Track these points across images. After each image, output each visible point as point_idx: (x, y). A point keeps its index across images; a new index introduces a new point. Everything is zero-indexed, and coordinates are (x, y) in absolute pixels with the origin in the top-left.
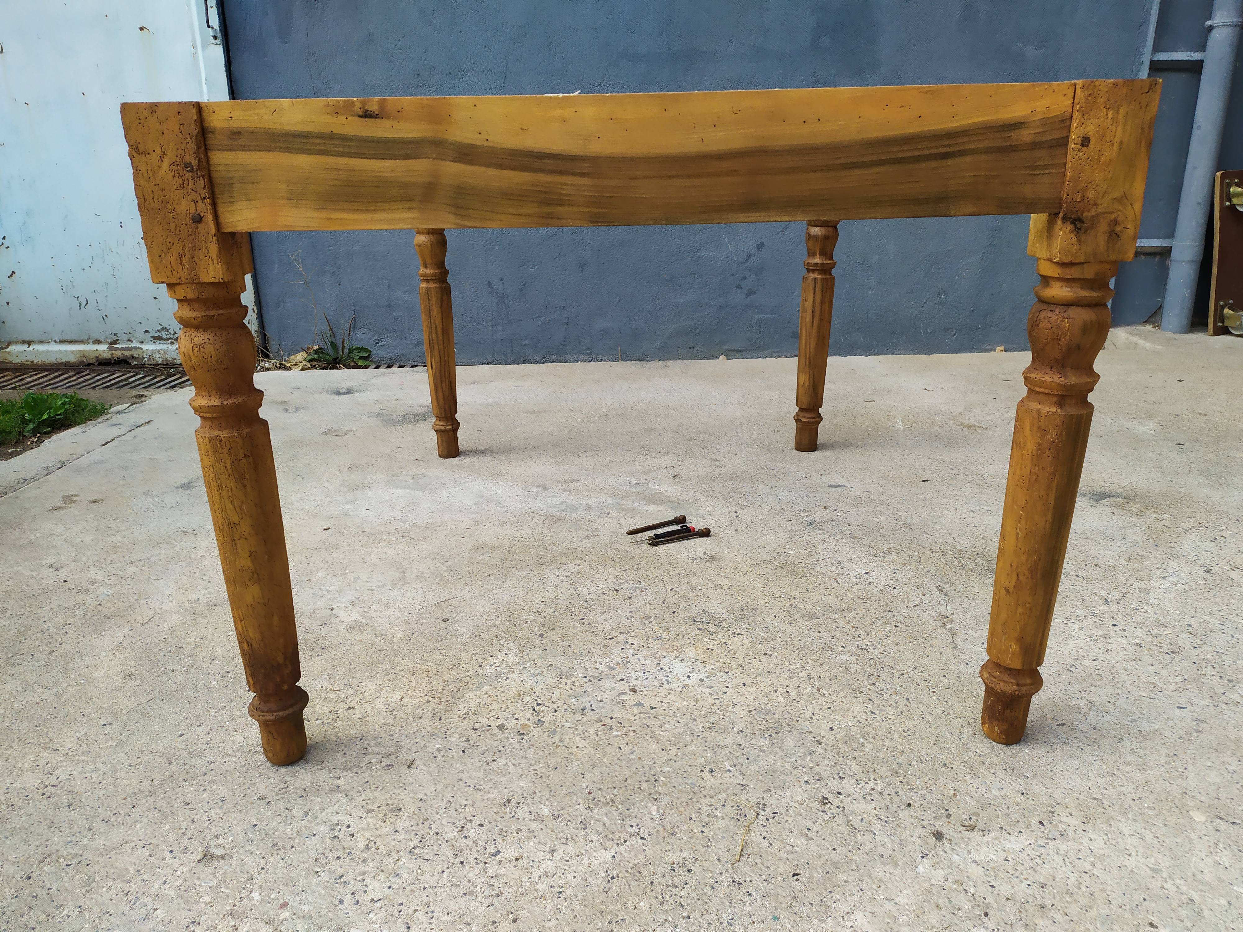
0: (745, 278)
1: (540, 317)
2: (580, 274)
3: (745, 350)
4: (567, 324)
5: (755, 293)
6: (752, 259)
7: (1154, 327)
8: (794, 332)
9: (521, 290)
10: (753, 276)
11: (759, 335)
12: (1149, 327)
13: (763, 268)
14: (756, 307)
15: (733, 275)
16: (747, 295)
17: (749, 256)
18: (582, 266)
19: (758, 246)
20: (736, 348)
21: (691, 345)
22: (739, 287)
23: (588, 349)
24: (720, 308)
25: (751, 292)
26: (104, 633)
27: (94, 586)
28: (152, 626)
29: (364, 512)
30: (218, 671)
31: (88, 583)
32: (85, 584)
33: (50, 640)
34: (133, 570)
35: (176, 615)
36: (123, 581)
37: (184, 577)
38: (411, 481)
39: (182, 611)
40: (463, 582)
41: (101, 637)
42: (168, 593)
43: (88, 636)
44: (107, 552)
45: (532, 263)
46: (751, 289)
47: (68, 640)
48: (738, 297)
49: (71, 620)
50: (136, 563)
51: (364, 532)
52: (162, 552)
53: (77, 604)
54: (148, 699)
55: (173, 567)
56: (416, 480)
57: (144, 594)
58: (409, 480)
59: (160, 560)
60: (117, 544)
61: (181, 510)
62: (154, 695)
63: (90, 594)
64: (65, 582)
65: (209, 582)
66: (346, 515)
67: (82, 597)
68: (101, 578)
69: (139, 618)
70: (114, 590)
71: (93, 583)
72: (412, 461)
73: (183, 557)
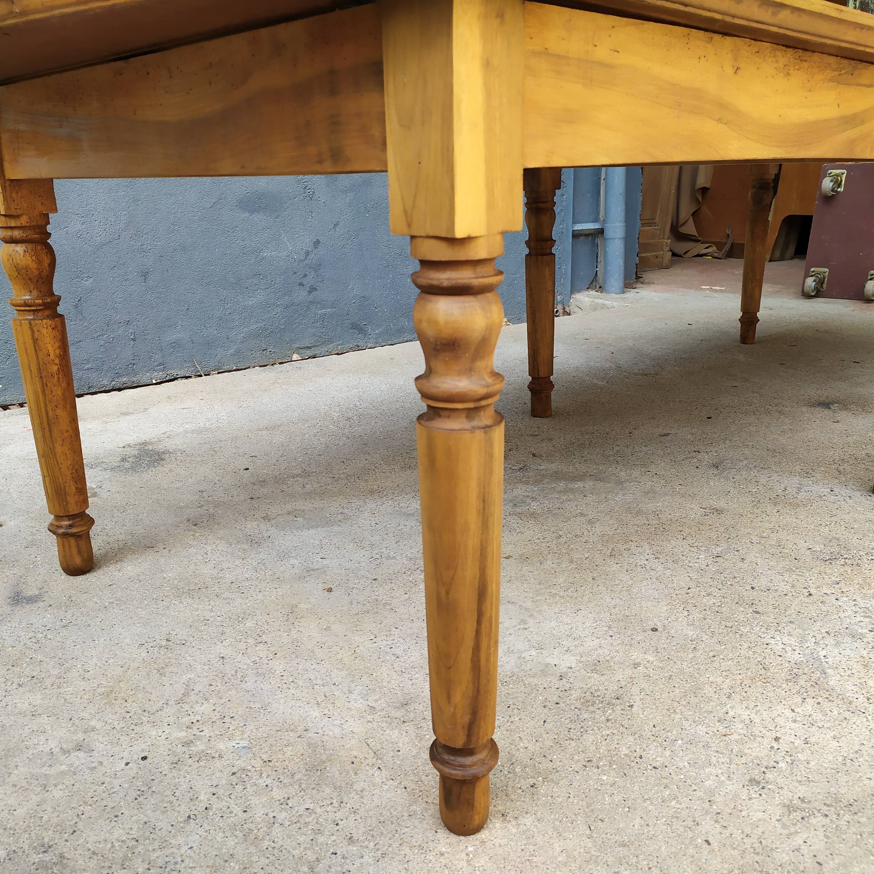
0: (305, 275)
1: (103, 335)
2: (144, 284)
3: (314, 346)
4: (134, 340)
5: (316, 290)
6: (311, 256)
7: (596, 291)
8: (352, 324)
9: (76, 307)
10: (313, 273)
11: (324, 330)
12: (593, 293)
13: (320, 265)
14: (319, 303)
15: (295, 273)
16: (310, 292)
17: (307, 253)
18: (145, 275)
19: (314, 243)
20: (305, 346)
22: (301, 284)
23: (160, 364)
24: (287, 307)
25: (313, 289)
26: (358, 787)
27: (200, 746)
28: (392, 754)
29: (325, 562)
30: (580, 765)
31: (180, 746)
32: (180, 749)
33: (310, 827)
34: (206, 708)
35: (388, 731)
36: (227, 725)
37: (293, 691)
38: (298, 519)
39: (384, 725)
40: (587, 592)
41: (364, 793)
42: (316, 714)
43: (345, 799)
44: (110, 704)
45: (86, 275)
46: (312, 286)
47: (331, 816)
48: (302, 295)
49: (277, 794)
50: (186, 699)
51: (375, 579)
52: (189, 676)
53: (234, 774)
54: (586, 827)
55: (249, 685)
56: (303, 517)
57: (292, 727)
58: (296, 519)
59: (211, 685)
60: (99, 690)
61: (89, 625)
62: (580, 820)
63: (220, 756)
64: (144, 758)
65: (334, 684)
66: (313, 570)
67: (218, 764)
68: (183, 734)
69: (355, 753)
70: (242, 739)
71: (187, 744)
72: (249, 501)
73: (233, 672)
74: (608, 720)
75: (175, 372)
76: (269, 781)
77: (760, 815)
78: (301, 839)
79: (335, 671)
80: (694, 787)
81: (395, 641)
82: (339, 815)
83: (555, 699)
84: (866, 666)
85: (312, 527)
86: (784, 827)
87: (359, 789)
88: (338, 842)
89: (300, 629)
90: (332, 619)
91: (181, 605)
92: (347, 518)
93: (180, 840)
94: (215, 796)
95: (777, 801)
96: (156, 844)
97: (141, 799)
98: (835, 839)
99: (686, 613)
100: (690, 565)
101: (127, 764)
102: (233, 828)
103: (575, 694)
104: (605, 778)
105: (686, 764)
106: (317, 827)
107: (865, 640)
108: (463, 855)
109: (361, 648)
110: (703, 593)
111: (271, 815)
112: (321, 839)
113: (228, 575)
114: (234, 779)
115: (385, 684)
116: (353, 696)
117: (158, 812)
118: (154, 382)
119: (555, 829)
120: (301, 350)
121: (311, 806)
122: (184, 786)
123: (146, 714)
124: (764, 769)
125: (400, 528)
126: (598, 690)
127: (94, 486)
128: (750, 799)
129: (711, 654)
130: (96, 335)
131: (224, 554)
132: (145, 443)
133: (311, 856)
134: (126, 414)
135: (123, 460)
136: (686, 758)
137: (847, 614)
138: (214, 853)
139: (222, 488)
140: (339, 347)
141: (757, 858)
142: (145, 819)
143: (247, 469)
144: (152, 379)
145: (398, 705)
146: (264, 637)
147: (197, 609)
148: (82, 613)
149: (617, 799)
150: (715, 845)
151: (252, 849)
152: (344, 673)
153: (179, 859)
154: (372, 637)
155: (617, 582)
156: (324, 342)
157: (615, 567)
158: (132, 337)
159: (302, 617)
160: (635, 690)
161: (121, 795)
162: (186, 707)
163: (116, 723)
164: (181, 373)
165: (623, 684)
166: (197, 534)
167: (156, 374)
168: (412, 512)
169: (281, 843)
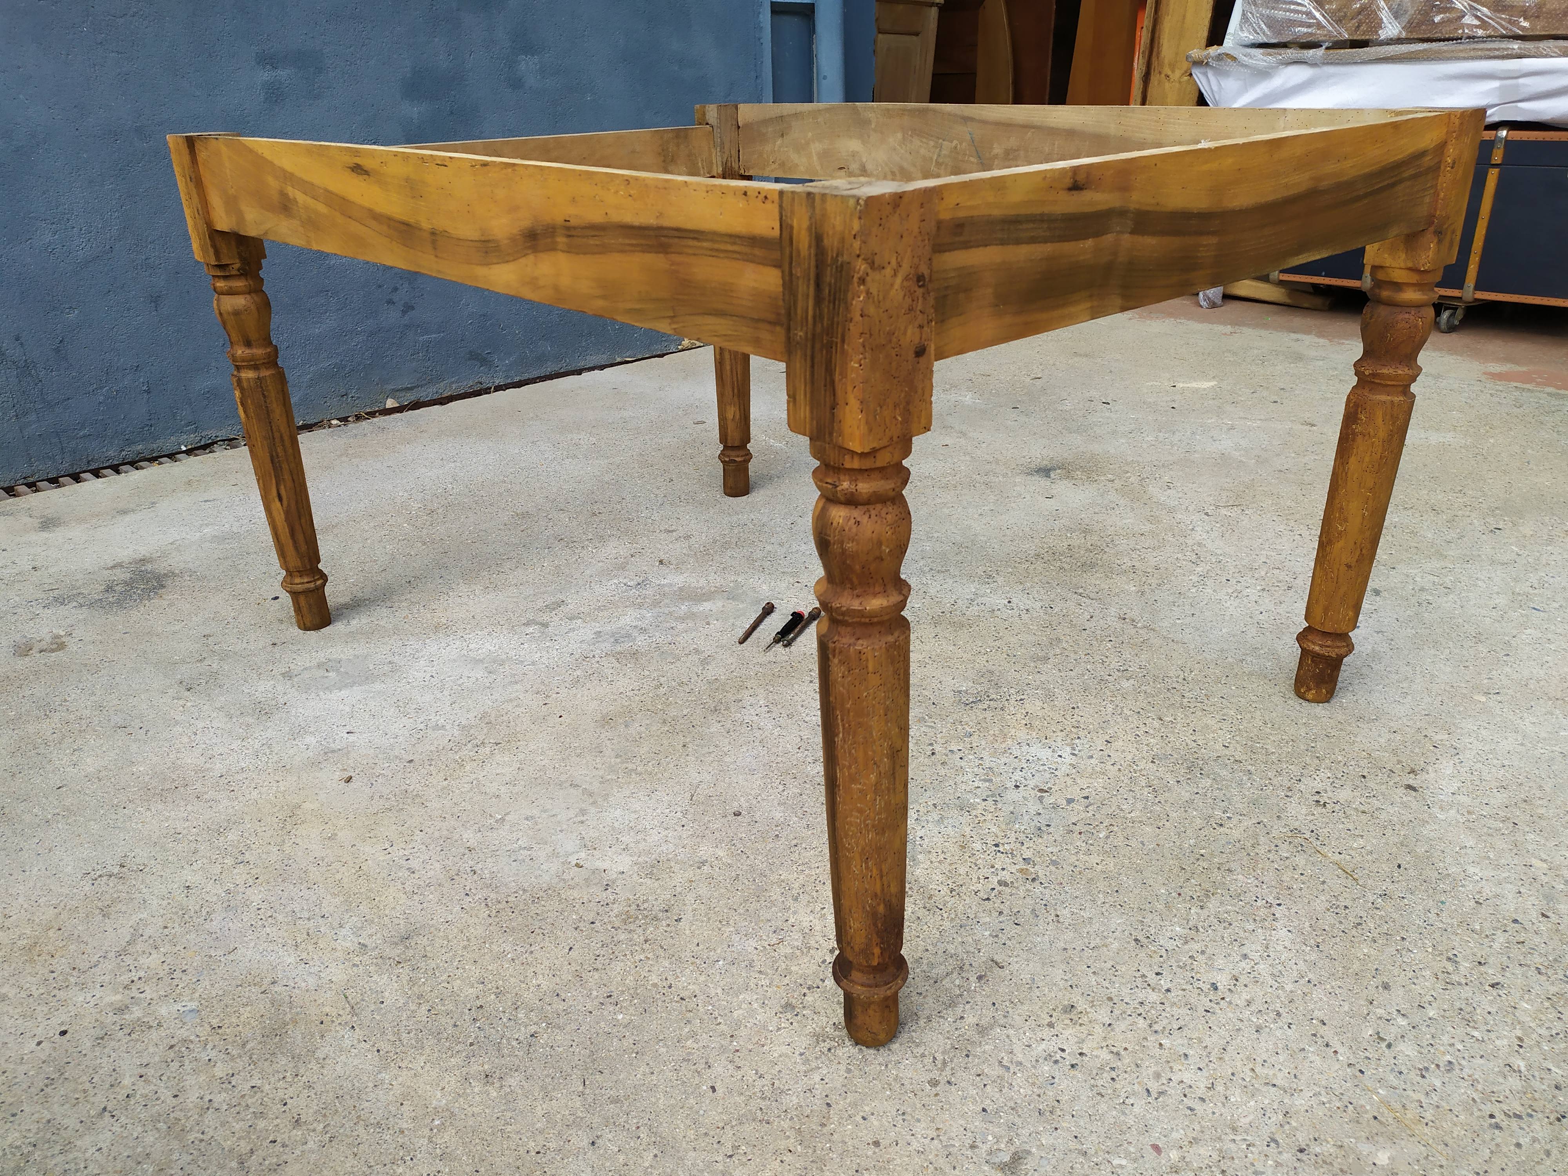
0: (396, 289)
1: (101, 388)
2: (154, 313)
3: (415, 387)
4: (148, 392)
5: (413, 308)
8: (468, 353)
9: (57, 350)
10: (406, 285)
11: (427, 363)
14: (418, 326)
15: (380, 287)
16: (404, 312)
18: (156, 300)
20: (404, 386)
21: (343, 391)
22: (390, 302)
23: (192, 424)
24: (371, 334)
25: (408, 308)
26: (320, 1054)
27: (137, 1012)
28: (373, 1007)
29: (351, 738)
30: (596, 1003)
31: (111, 1014)
32: (111, 1018)
33: (251, 1110)
34: (153, 961)
35: (375, 977)
36: (175, 982)
37: (268, 930)
38: (330, 674)
39: (372, 968)
40: (671, 766)
41: (327, 1061)
42: (291, 960)
43: (302, 1071)
44: (31, 961)
45: (67, 306)
46: (407, 303)
47: (281, 1093)
48: (392, 317)
49: (220, 1070)
50: (131, 949)
51: (411, 761)
52: (142, 916)
53: (172, 1047)
54: (580, 1083)
55: (214, 926)
56: (338, 671)
57: (258, 979)
58: (326, 674)
59: (166, 927)
60: (20, 943)
61: (21, 850)
62: (576, 1075)
63: (159, 1025)
64: (63, 1033)
65: (323, 917)
66: (333, 751)
67: (154, 1035)
68: (119, 997)
69: (327, 1009)
70: (191, 1000)
71: (121, 1010)
72: (270, 648)
73: (197, 908)
74: (646, 941)
75: (212, 433)
76: (213, 1054)
77: (784, 1049)
78: (237, 1126)
79: (329, 897)
80: (719, 1020)
81: (416, 850)
82: (291, 1091)
83: (591, 917)
84: (963, 847)
85: (346, 686)
86: (807, 1061)
87: (322, 1056)
88: (281, 1126)
89: (298, 841)
90: (342, 822)
91: (148, 813)
92: (394, 668)
93: (87, 1140)
94: (143, 1079)
95: (809, 1029)
96: (58, 1148)
97: (48, 1090)
98: (857, 1073)
99: (781, 787)
100: (807, 719)
101: (39, 1043)
102: (155, 1120)
103: (616, 909)
104: (620, 1017)
105: (719, 991)
106: (261, 1109)
107: (974, 813)
108: (427, 1132)
109: (370, 862)
110: (809, 760)
111: (207, 1099)
112: (261, 1124)
113: (218, 765)
114: (171, 1054)
115: (387, 912)
116: (343, 932)
117: (67, 1106)
118: (184, 448)
119: (543, 1088)
120: (398, 393)
121: (259, 1083)
122: (107, 1068)
123: (75, 973)
124: (805, 990)
125: (461, 681)
126: (644, 901)
127: (63, 633)
128: (779, 1029)
129: (795, 842)
130: (91, 389)
131: (219, 732)
132: (143, 561)
133: (244, 1147)
134: (124, 512)
135: (109, 589)
136: (722, 983)
137: (965, 778)
138: (126, 1154)
139: (235, 630)
140: (454, 386)
141: (763, 1104)
142: (49, 1117)
143: (276, 598)
144: (180, 445)
145: (396, 940)
146: (247, 854)
147: (167, 819)
148: (14, 832)
149: (627, 1043)
150: (720, 1091)
151: (175, 1144)
152: (337, 900)
153: (82, 1166)
154: (387, 846)
155: (712, 749)
156: (431, 379)
157: (715, 728)
158: (145, 388)
159: (303, 822)
160: (690, 898)
161: (25, 1086)
162: (129, 960)
163: (34, 988)
164: (223, 434)
165: (679, 889)
166: (189, 704)
167: (185, 437)
168: (482, 656)
169: (211, 1133)
